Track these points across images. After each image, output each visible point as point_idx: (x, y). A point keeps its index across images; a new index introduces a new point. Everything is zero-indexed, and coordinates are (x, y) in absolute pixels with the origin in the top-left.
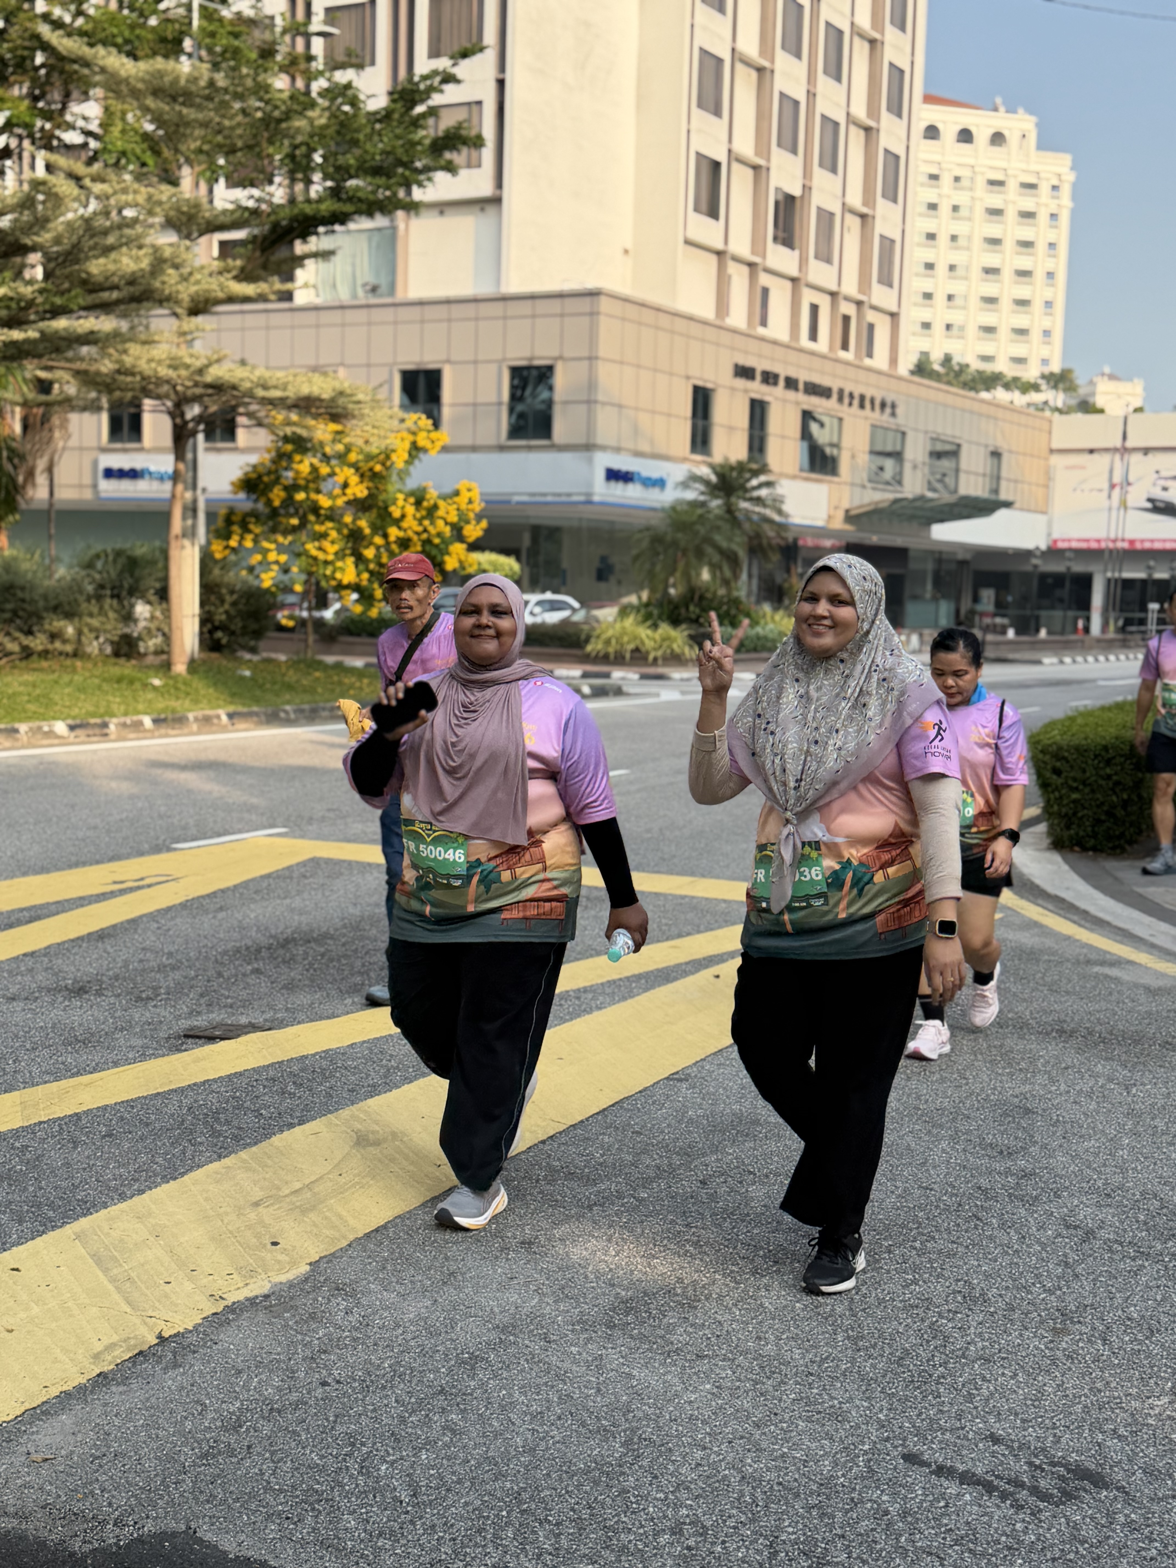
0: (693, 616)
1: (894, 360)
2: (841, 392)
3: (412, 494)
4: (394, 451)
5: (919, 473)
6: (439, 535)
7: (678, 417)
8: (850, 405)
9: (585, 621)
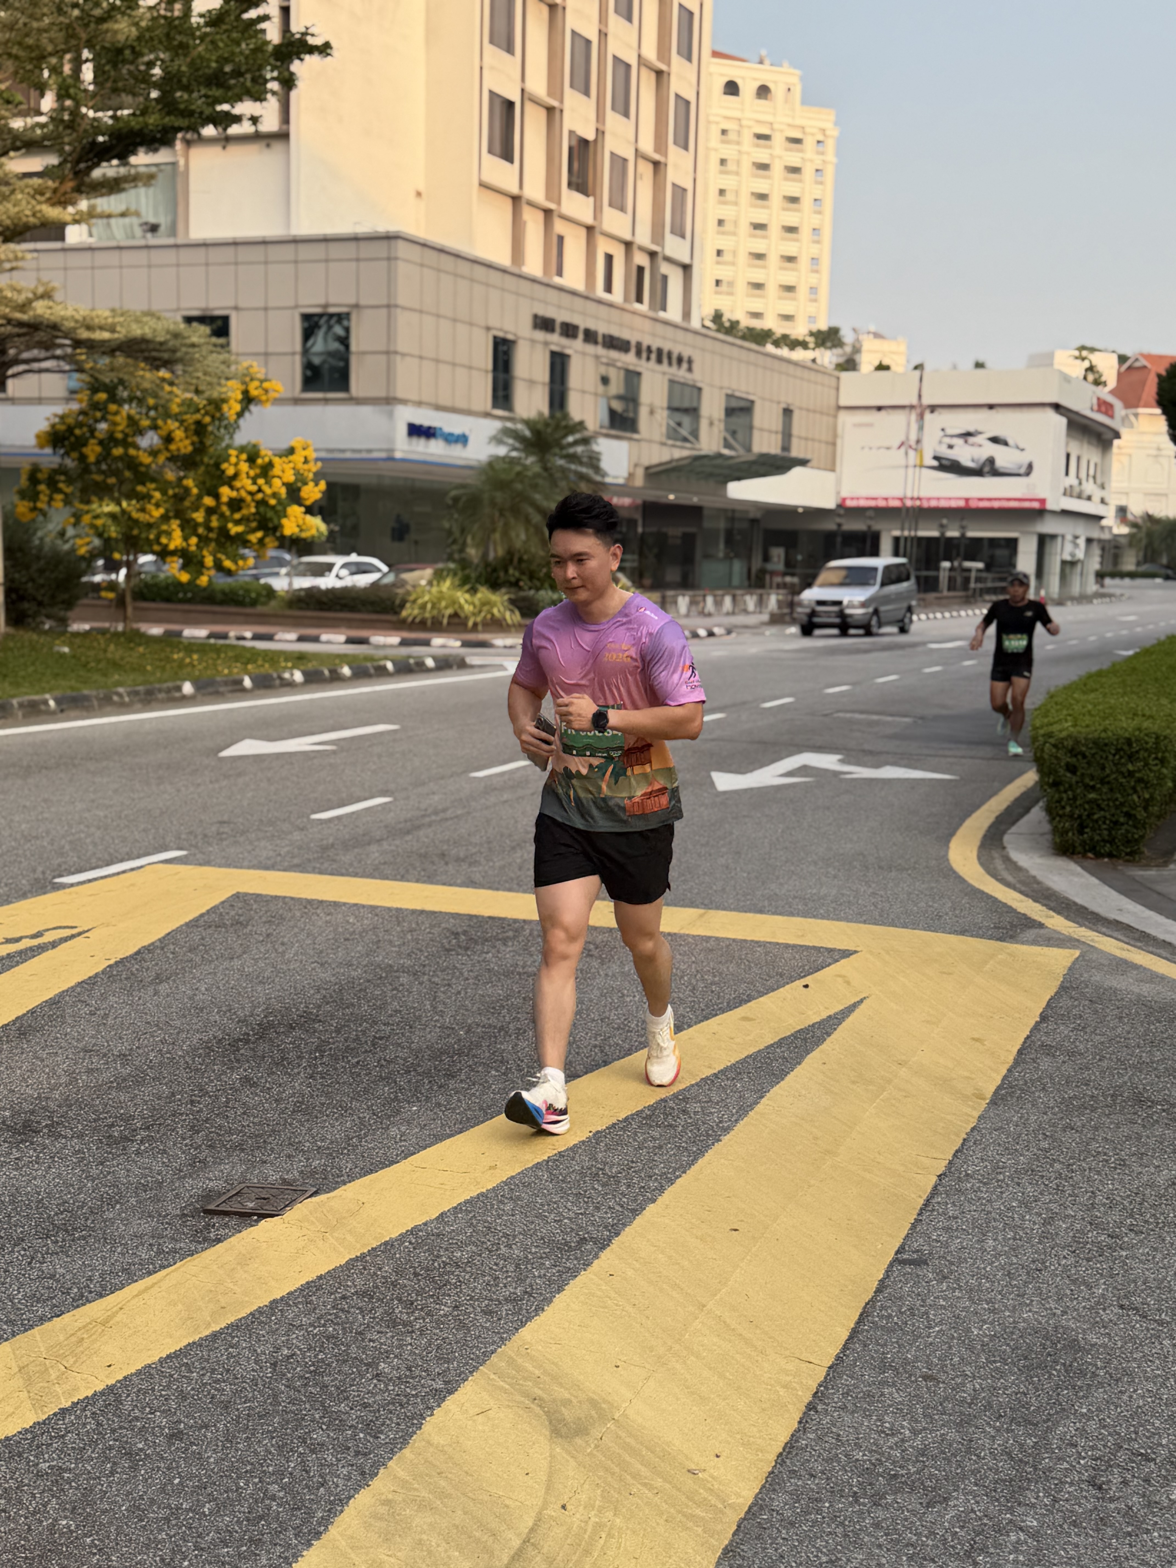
0: (513, 579)
1: (687, 314)
2: (639, 345)
3: (242, 449)
4: (225, 401)
5: (715, 429)
6: (275, 495)
7: (479, 369)
8: (648, 359)
9: (394, 585)
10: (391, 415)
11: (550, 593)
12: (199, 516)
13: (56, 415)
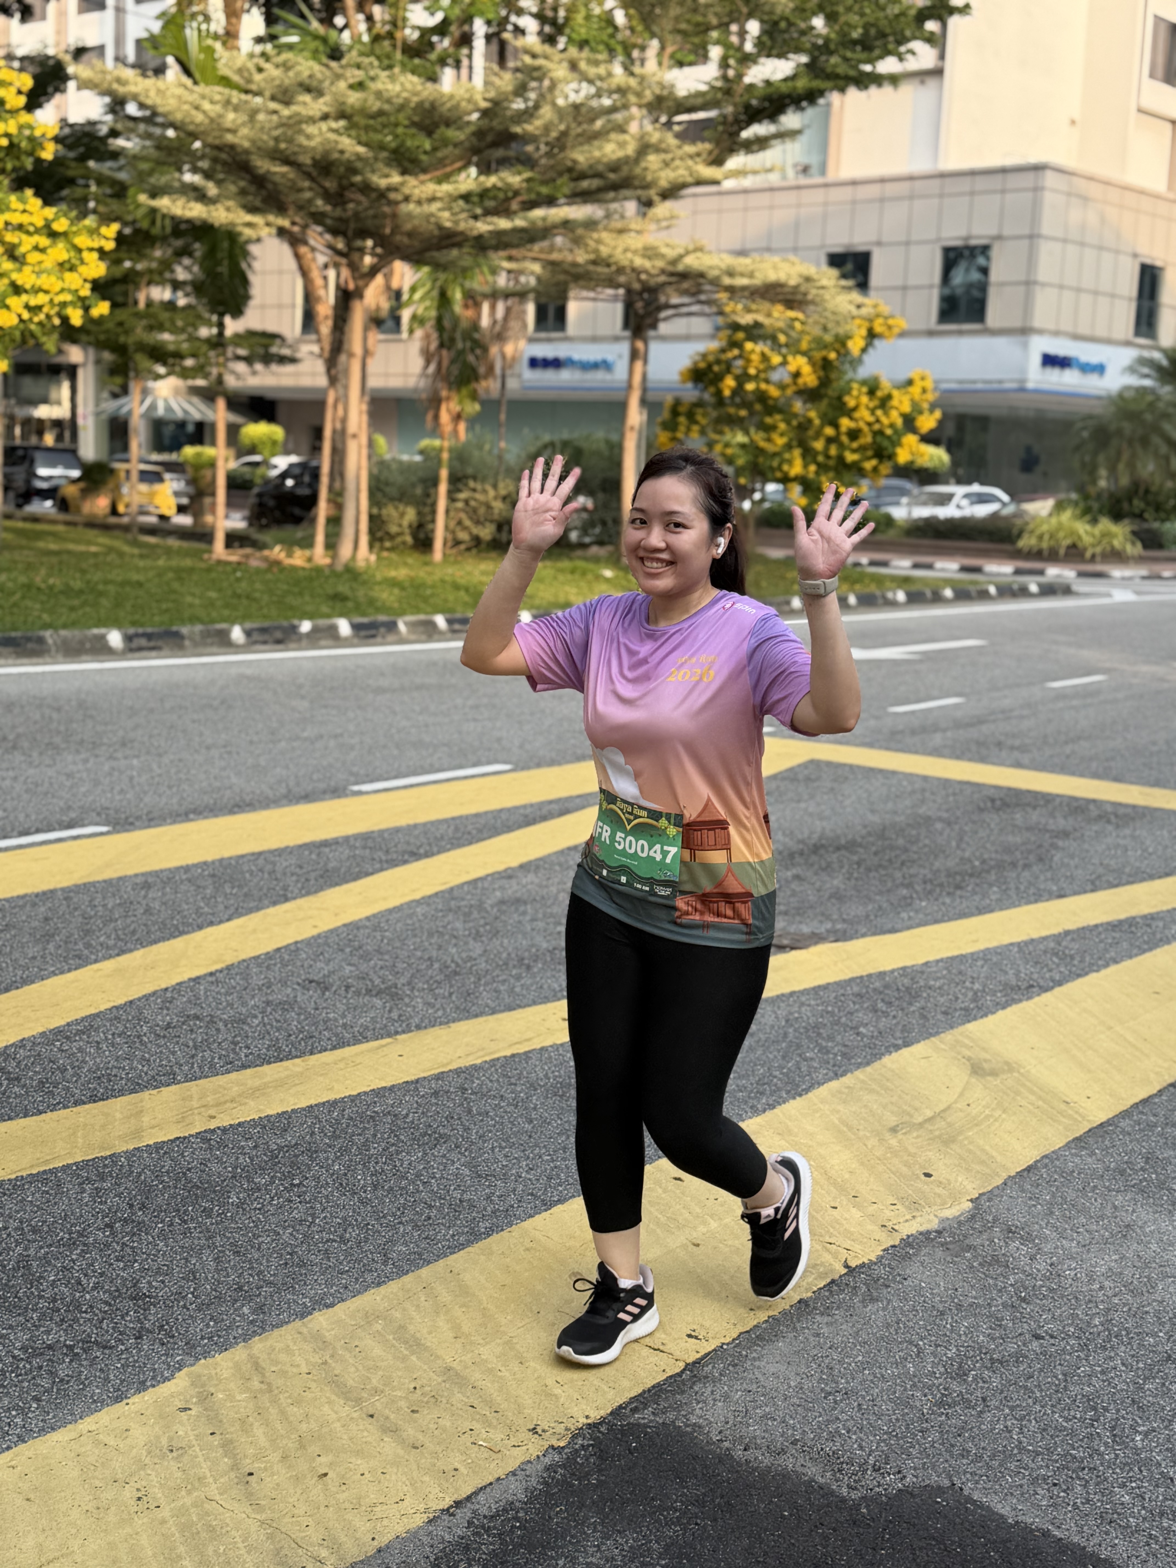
0: (1137, 511)
3: (864, 383)
4: (850, 338)
6: (892, 426)
7: (1121, 297)
9: (1013, 515)
10: (1025, 346)
12: (819, 445)
13: (698, 354)
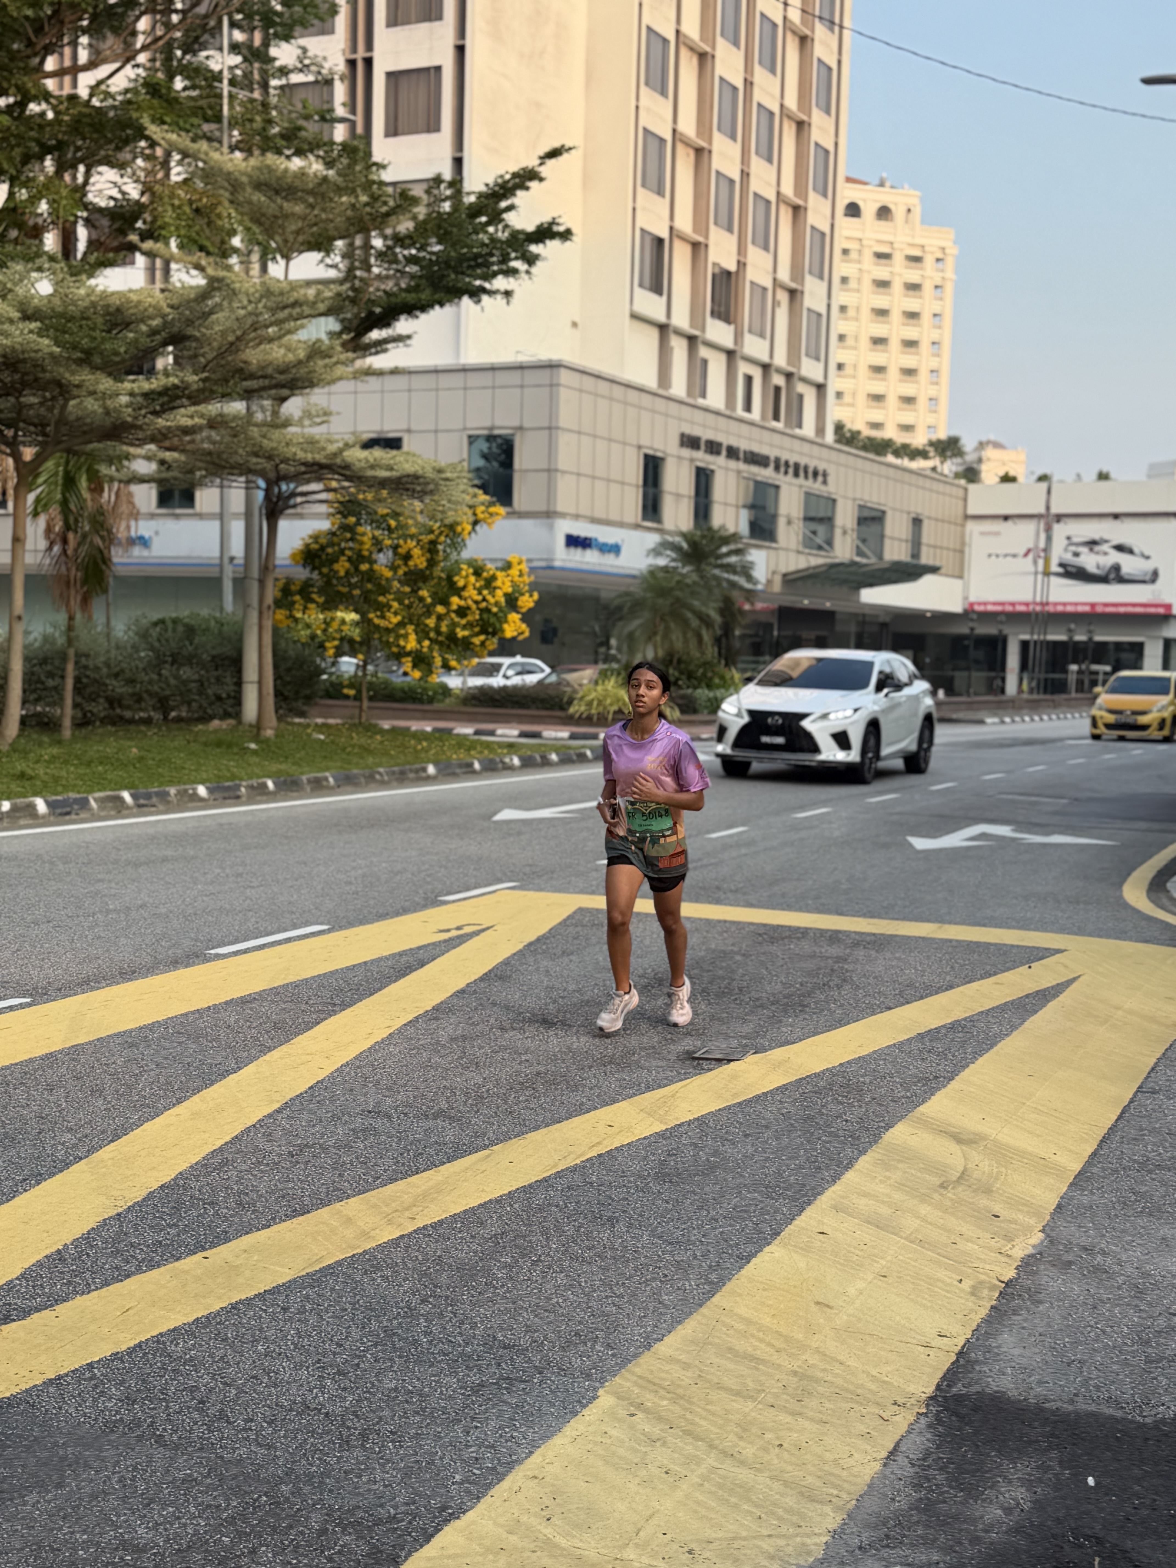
1: (820, 429)
2: (777, 461)
3: (468, 564)
4: (458, 523)
5: (849, 539)
6: (497, 604)
7: (630, 485)
8: (786, 473)
9: (559, 684)
10: (551, 528)
11: (706, 691)
12: (431, 622)
13: (309, 536)
